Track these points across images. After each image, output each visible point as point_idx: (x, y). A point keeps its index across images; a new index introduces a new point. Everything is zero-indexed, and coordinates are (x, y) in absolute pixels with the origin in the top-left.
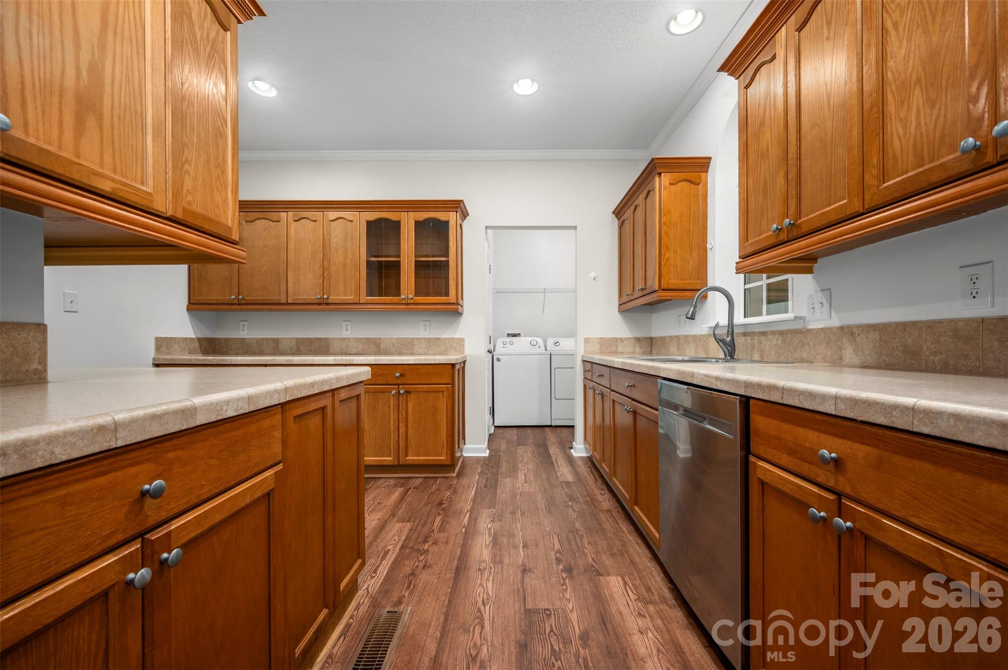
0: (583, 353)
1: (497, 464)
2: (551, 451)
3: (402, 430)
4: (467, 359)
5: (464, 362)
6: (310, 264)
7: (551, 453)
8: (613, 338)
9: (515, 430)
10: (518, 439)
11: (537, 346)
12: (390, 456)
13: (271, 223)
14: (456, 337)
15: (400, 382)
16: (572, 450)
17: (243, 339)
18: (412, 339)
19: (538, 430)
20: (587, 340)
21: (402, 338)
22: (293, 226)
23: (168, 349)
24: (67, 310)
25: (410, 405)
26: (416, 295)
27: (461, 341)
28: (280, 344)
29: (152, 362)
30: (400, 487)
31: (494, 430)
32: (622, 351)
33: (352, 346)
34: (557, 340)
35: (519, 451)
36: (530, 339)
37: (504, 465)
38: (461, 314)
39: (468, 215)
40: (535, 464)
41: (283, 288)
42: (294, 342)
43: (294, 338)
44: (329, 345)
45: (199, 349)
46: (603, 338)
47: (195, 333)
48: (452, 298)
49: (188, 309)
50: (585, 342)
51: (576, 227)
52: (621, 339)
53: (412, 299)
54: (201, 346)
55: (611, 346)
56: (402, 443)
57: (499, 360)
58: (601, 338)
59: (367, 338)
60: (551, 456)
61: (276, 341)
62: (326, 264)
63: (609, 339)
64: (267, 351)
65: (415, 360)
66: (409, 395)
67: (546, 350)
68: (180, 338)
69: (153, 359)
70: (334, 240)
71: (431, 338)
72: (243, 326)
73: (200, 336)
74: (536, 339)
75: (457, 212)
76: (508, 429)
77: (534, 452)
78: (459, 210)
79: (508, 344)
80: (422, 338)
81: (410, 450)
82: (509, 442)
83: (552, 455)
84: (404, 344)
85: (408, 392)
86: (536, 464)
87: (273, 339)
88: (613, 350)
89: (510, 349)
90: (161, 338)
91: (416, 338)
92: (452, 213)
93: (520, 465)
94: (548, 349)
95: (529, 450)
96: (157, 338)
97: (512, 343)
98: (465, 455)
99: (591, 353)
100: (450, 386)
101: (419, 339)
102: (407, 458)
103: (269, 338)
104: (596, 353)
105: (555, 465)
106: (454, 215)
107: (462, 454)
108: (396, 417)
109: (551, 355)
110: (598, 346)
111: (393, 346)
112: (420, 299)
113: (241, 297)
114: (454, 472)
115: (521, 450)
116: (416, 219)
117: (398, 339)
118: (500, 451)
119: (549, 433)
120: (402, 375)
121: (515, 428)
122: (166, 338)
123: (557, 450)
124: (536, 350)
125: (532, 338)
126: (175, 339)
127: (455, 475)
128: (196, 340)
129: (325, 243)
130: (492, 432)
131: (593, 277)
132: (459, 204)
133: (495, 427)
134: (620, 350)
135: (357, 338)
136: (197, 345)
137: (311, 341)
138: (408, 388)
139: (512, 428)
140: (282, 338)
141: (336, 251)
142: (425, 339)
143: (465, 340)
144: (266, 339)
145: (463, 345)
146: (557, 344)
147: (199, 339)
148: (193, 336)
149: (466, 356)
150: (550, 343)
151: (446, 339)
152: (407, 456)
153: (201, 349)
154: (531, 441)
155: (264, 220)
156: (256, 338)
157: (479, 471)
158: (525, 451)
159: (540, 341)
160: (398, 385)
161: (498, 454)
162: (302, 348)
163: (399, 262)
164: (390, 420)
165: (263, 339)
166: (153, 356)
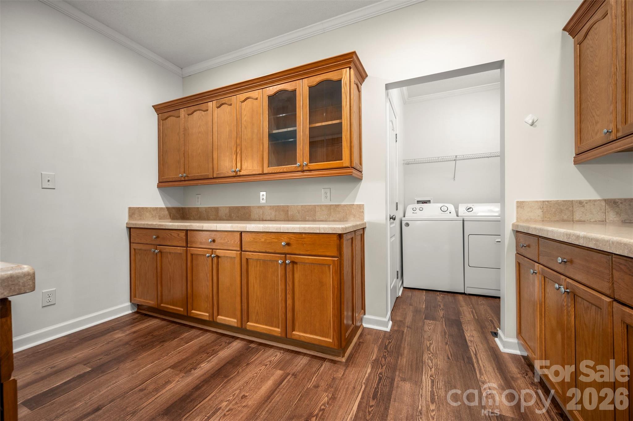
0: (514, 221)
1: (398, 351)
2: (468, 335)
3: (289, 302)
4: (367, 226)
5: (364, 229)
6: (228, 142)
7: (467, 337)
8: (564, 201)
9: (424, 294)
10: (427, 308)
11: (448, 212)
12: (279, 328)
13: (203, 113)
14: (356, 203)
15: (286, 252)
16: (497, 340)
17: (198, 208)
18: (315, 206)
19: (449, 298)
20: (520, 205)
21: (306, 206)
22: (216, 111)
23: (140, 216)
24: (44, 187)
25: (297, 276)
26: (311, 160)
27: (361, 207)
28: (219, 212)
29: (126, 226)
30: (280, 370)
31: (403, 291)
32: (582, 219)
33: (267, 213)
34: (470, 205)
35: (426, 328)
36: (441, 205)
37: (406, 352)
38: (360, 179)
39: (367, 76)
40: (446, 358)
41: (211, 165)
42: (227, 210)
43: (227, 207)
44: (251, 212)
45: (169, 216)
46: (548, 201)
47: (165, 204)
48: (345, 161)
49: (158, 187)
50: (518, 207)
51: (502, 62)
52: (580, 202)
53: (307, 165)
54: (170, 214)
55: (561, 211)
56: (289, 315)
57: (407, 225)
58: (543, 201)
59: (278, 206)
60: (467, 346)
61: (217, 209)
62: (238, 141)
63: (557, 203)
64: (211, 217)
65: (299, 228)
66: (295, 266)
67: (457, 216)
68: (151, 208)
69: (127, 223)
70: (244, 119)
71: (331, 205)
72: (198, 198)
73: (169, 206)
74: (446, 205)
75: (350, 68)
76: (417, 291)
77: (445, 333)
78: (352, 65)
79: (418, 211)
80: (323, 205)
81: (297, 324)
82: (417, 311)
83: (469, 344)
84: (308, 211)
85: (293, 263)
86: (449, 358)
87: (214, 208)
88: (565, 217)
89: (419, 215)
90: (134, 207)
91: (318, 206)
92: (345, 69)
93: (426, 357)
94: (459, 214)
95: (439, 329)
96: (130, 208)
97: (421, 209)
98: (365, 325)
99: (527, 221)
100: (336, 259)
101: (320, 206)
102: (294, 333)
103: (213, 207)
104: (535, 221)
105: (476, 365)
106: (346, 71)
107: (362, 324)
108: (283, 287)
109: (463, 221)
110: (539, 212)
111: (299, 213)
112: (313, 165)
113: (185, 175)
114: (343, 356)
115: (429, 326)
116: (309, 85)
117: (302, 206)
118: (404, 324)
119: (463, 303)
120: (288, 244)
121: (424, 291)
122: (138, 208)
123: (474, 333)
124: (446, 216)
125: (442, 205)
126: (147, 208)
127: (344, 360)
128: (166, 209)
129: (238, 121)
130: (400, 294)
131: (530, 122)
132: (352, 58)
133: (404, 288)
134: (577, 217)
135: (270, 206)
136: (166, 212)
137: (238, 209)
138: (294, 258)
139: (421, 291)
140: (220, 207)
141: (246, 128)
142: (326, 206)
143: (365, 207)
144: (211, 207)
145: (363, 212)
146: (471, 210)
147: (168, 209)
148: (163, 206)
149: (366, 223)
150: (462, 209)
151: (345, 205)
152: (293, 330)
153: (170, 216)
154: (441, 313)
155: (198, 111)
156: (205, 207)
157: (374, 358)
158: (434, 330)
159: (451, 208)
160: (285, 254)
161: (402, 329)
162: (233, 215)
163: (296, 130)
164: (278, 289)
165: (209, 207)
166: (127, 222)
